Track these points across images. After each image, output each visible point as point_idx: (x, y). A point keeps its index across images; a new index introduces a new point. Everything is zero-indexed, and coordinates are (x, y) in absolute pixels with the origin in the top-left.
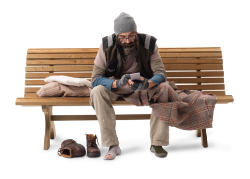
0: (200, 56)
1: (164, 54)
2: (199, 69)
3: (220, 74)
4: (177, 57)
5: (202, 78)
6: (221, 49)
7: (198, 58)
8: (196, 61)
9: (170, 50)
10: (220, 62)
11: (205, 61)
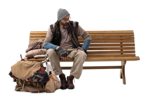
0: (122, 35)
1: (103, 34)
2: (122, 42)
3: (133, 45)
4: (110, 36)
5: (124, 47)
6: (134, 32)
7: (121, 36)
8: (120, 38)
9: (106, 32)
10: (133, 38)
11: (125, 38)
